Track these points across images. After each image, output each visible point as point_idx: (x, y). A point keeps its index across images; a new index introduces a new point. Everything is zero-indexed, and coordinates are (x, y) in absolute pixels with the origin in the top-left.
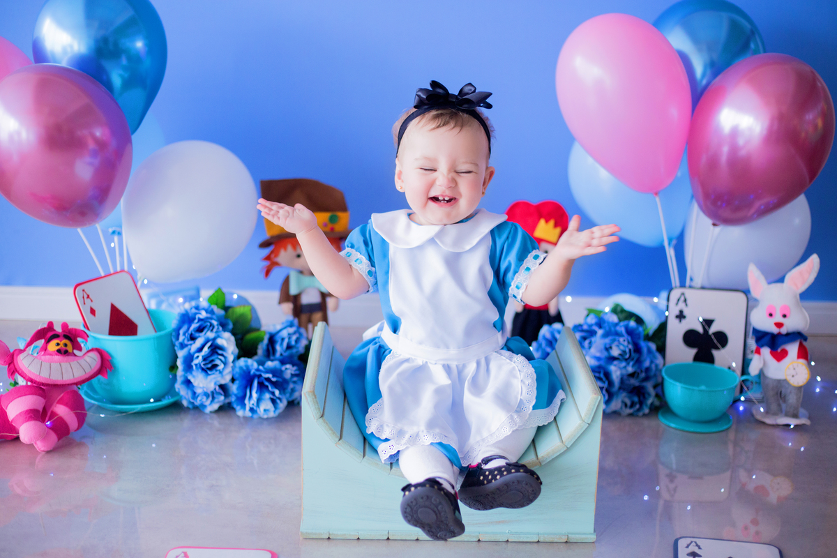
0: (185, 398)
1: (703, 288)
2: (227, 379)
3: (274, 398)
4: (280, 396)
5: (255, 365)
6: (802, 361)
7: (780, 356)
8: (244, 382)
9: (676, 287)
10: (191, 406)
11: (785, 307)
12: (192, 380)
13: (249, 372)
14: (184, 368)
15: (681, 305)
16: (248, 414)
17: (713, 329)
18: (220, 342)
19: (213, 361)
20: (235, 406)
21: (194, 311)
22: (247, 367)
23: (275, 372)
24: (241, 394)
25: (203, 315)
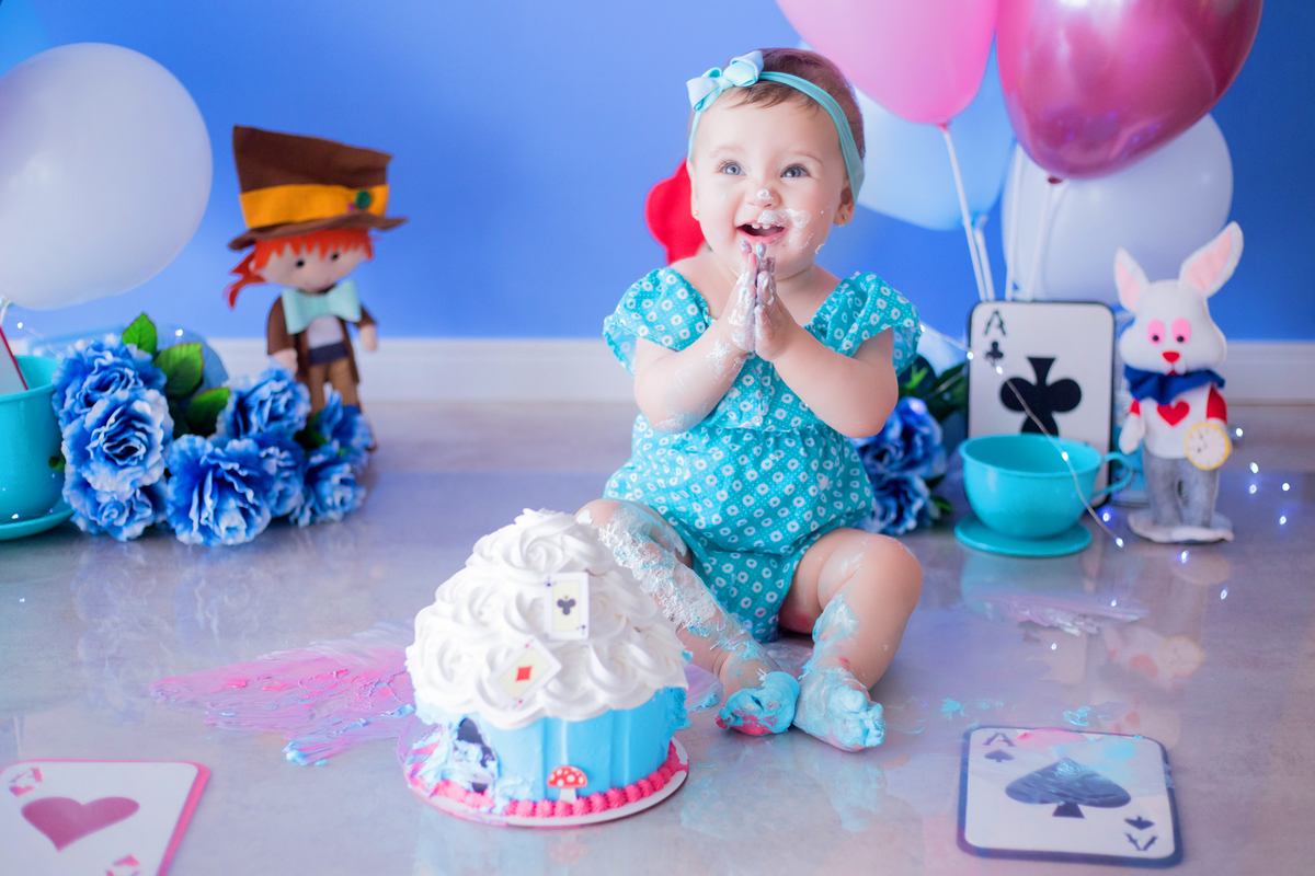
0: (81, 515)
1: (1035, 301)
2: (156, 474)
3: (247, 506)
4: (257, 503)
5: (209, 448)
6: (1216, 422)
7: (1174, 415)
8: (188, 479)
9: (987, 301)
10: (93, 531)
11: (1181, 323)
12: (90, 480)
13: (198, 461)
14: (74, 456)
15: (995, 334)
16: (200, 539)
17: (1053, 376)
18: (138, 406)
19: (126, 441)
20: (173, 525)
21: (92, 353)
22: (194, 451)
23: (244, 460)
24: (182, 503)
25: (109, 358)
